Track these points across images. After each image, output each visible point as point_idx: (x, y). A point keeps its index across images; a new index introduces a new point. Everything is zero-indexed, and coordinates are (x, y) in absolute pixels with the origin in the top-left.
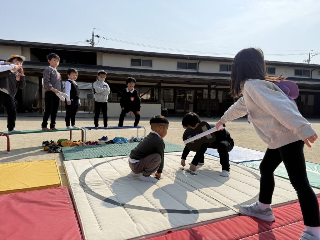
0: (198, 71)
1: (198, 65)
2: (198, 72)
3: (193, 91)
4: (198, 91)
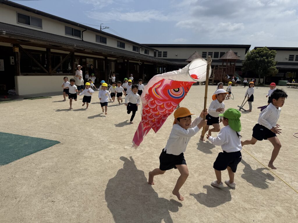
0: (82, 39)
1: (82, 33)
2: (83, 41)
3: (79, 60)
4: (83, 60)
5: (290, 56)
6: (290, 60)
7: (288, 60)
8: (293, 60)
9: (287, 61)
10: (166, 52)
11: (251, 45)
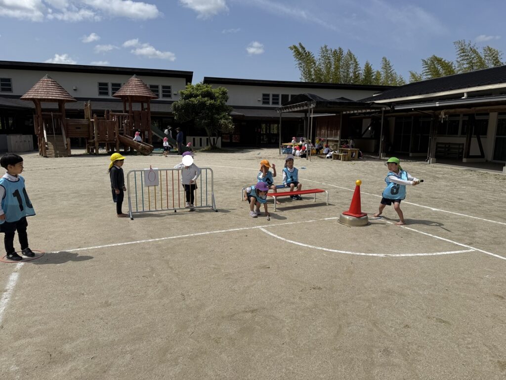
5: (264, 95)
6: (264, 103)
7: (261, 102)
8: (268, 103)
9: (260, 105)
10: (9, 80)
11: (193, 72)
